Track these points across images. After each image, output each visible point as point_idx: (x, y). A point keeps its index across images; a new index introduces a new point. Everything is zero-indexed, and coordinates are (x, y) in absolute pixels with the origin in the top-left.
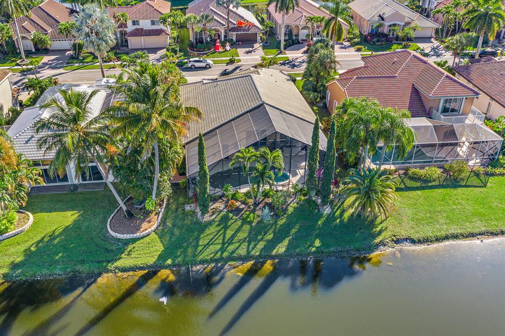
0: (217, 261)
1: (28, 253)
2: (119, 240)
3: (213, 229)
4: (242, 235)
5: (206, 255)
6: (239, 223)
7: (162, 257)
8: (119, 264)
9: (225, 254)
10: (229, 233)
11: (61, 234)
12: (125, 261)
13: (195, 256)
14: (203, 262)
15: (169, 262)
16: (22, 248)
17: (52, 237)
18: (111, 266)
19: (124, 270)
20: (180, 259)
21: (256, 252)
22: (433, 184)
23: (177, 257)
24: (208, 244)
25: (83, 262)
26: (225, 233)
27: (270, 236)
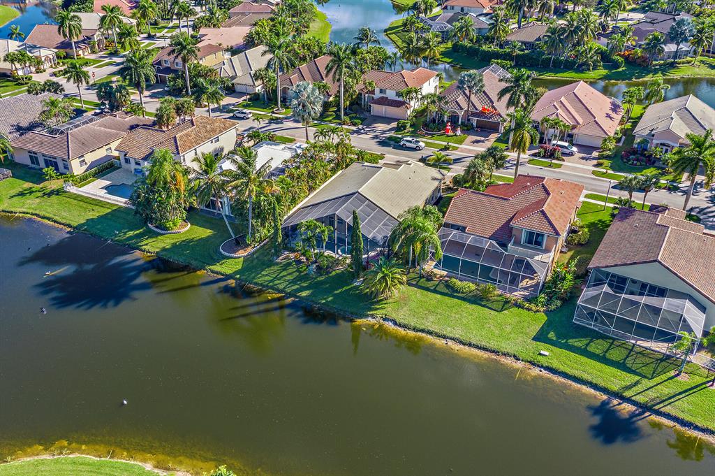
0: (264, 286)
1: (174, 245)
2: (222, 254)
3: (276, 268)
4: (290, 277)
5: (260, 280)
6: (294, 270)
7: (236, 273)
8: (212, 267)
9: (271, 284)
10: (284, 273)
11: (197, 241)
12: (217, 268)
13: (254, 278)
14: (256, 284)
15: (238, 276)
16: (173, 241)
17: (191, 241)
18: (208, 267)
19: (213, 272)
20: (244, 277)
21: (288, 290)
22: (459, 295)
23: (243, 275)
24: (266, 275)
25: (196, 260)
26: (281, 272)
27: (305, 285)
